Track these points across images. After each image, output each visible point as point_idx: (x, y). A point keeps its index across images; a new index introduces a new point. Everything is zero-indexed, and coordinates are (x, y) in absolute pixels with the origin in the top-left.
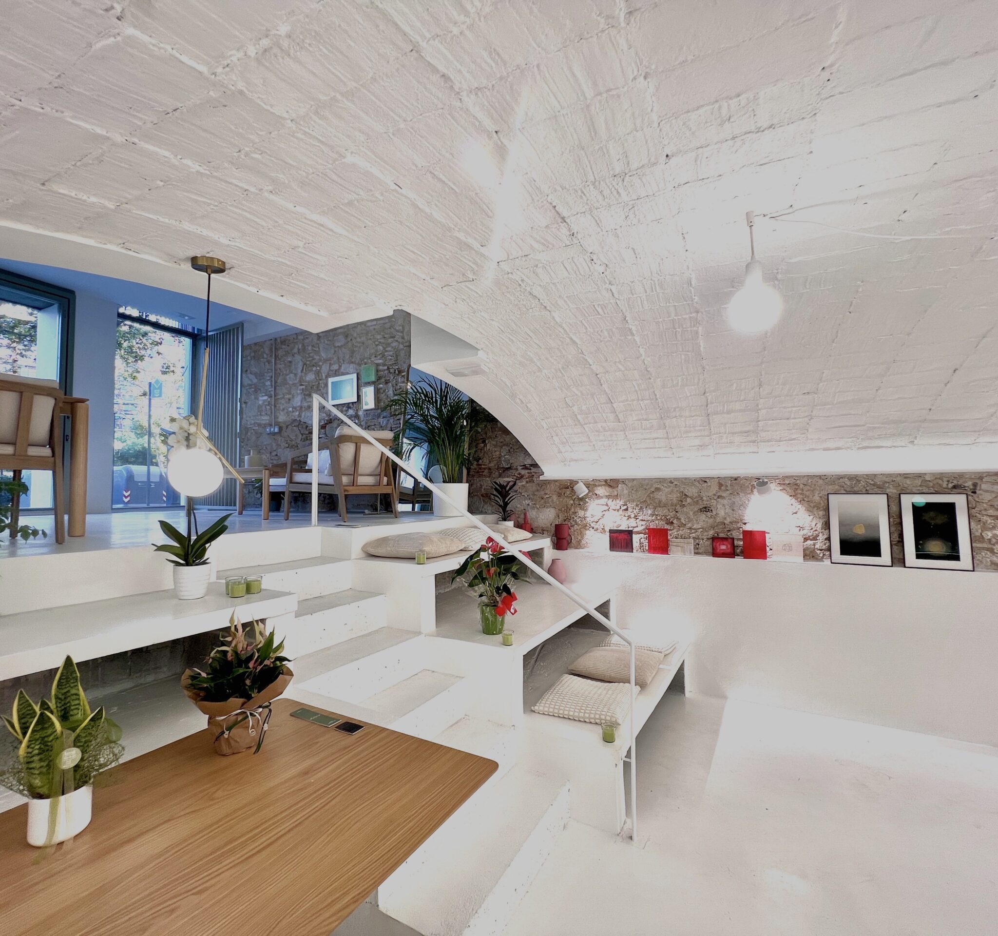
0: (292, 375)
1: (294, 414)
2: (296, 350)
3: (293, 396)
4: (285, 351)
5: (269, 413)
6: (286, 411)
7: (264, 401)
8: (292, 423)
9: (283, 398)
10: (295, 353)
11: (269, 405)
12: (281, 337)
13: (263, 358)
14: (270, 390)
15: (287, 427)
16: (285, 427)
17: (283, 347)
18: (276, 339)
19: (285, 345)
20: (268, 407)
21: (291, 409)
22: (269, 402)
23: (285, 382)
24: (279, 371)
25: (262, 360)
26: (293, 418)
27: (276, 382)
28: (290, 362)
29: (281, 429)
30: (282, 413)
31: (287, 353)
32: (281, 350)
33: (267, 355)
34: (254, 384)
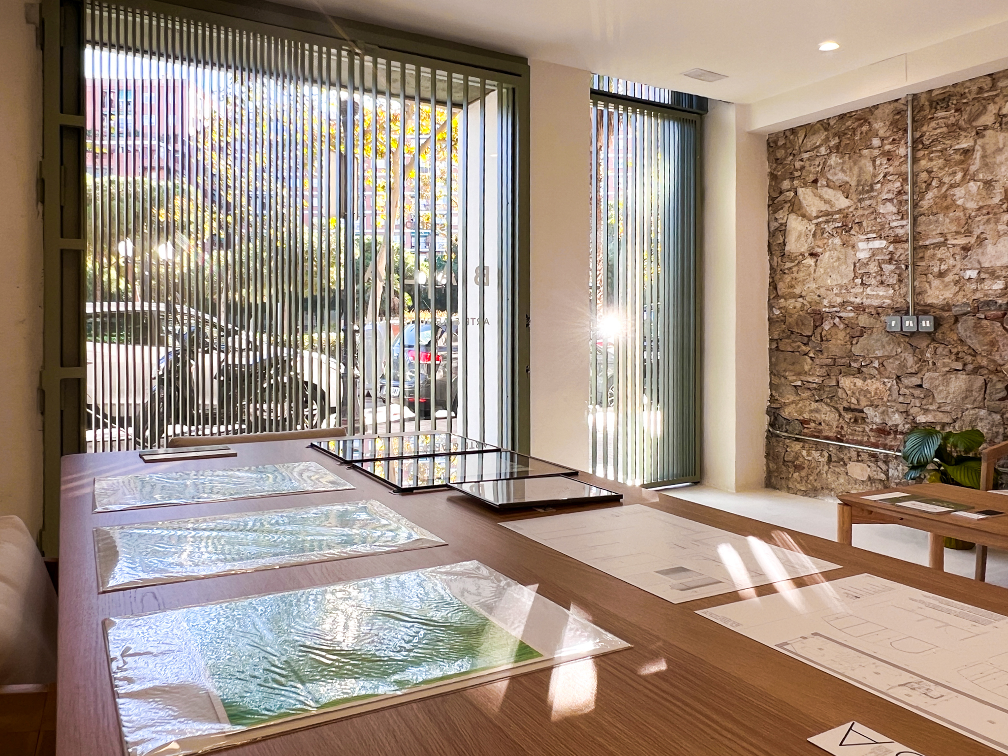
0: (973, 186)
1: (986, 286)
2: (988, 119)
3: (981, 240)
4: (947, 126)
5: (893, 280)
6: (950, 278)
7: (874, 253)
8: (977, 310)
9: (944, 244)
10: (986, 128)
11: (890, 261)
12: (930, 91)
13: (869, 147)
14: (894, 224)
15: (957, 320)
16: (952, 321)
17: (941, 114)
18: (915, 97)
19: (947, 108)
20: (888, 268)
21: (973, 274)
22: (891, 253)
23: (946, 204)
24: (924, 176)
25: (865, 152)
26: (978, 295)
27: (915, 205)
28: (967, 152)
29: (938, 323)
30: (936, 283)
31: (954, 130)
32: (933, 124)
33: (882, 139)
34: (840, 211)
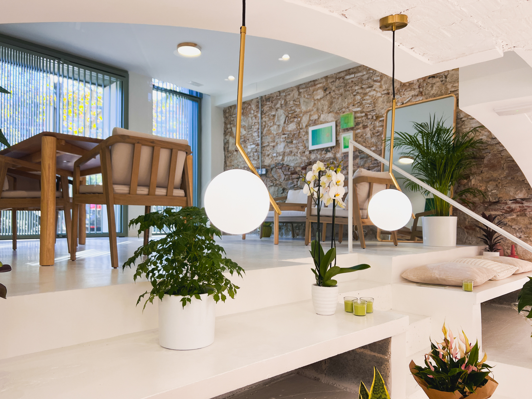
0: (275, 127)
1: (278, 158)
2: (278, 105)
3: (277, 144)
4: (269, 107)
5: (256, 158)
6: (270, 156)
7: (252, 149)
8: (276, 166)
9: (268, 145)
10: (278, 108)
11: (256, 151)
12: (265, 96)
13: (251, 113)
14: (257, 139)
15: (272, 169)
16: (270, 170)
17: (268, 103)
18: (262, 97)
19: (269, 101)
20: (256, 154)
21: (275, 155)
22: (256, 149)
23: (269, 132)
24: (264, 123)
25: (250, 115)
26: (276, 161)
27: (262, 133)
28: (274, 116)
29: (267, 171)
30: (267, 158)
31: (271, 108)
32: (266, 106)
33: (254, 111)
34: (244, 135)
